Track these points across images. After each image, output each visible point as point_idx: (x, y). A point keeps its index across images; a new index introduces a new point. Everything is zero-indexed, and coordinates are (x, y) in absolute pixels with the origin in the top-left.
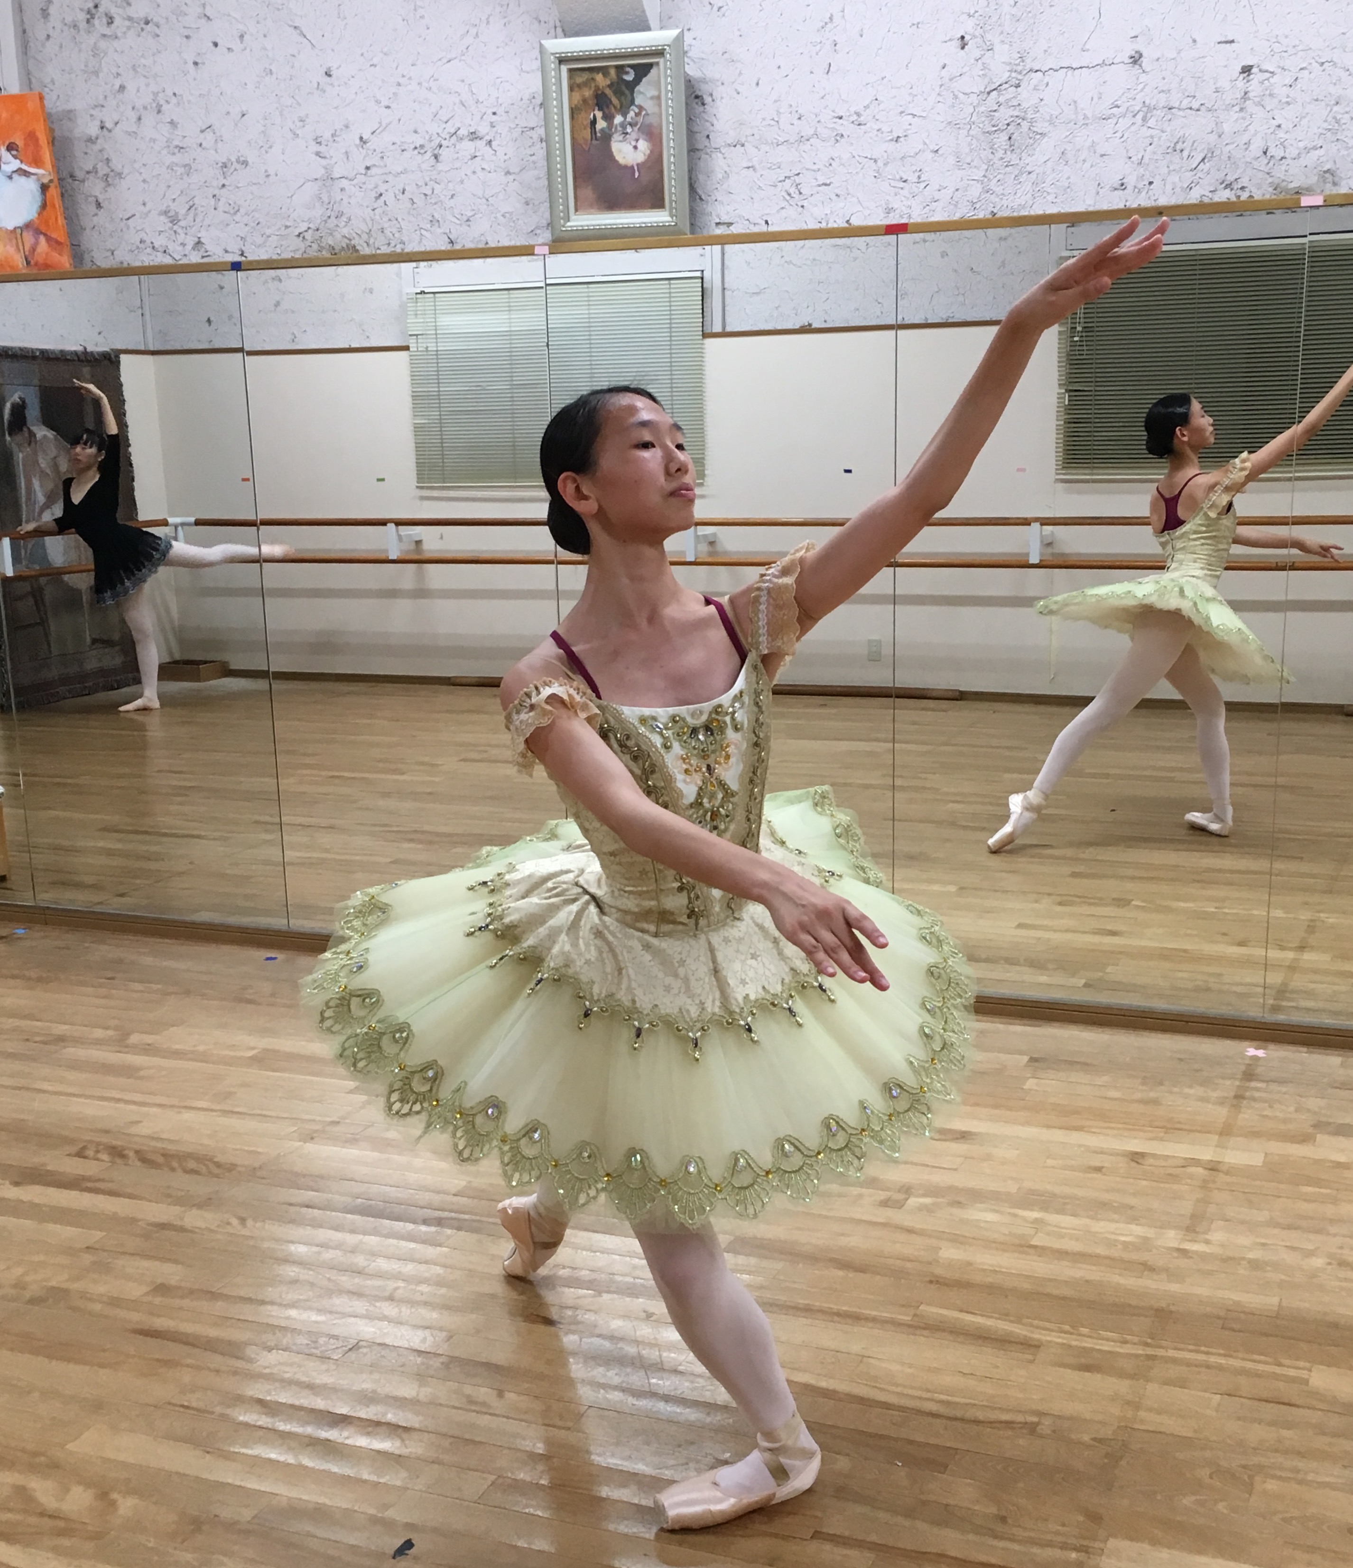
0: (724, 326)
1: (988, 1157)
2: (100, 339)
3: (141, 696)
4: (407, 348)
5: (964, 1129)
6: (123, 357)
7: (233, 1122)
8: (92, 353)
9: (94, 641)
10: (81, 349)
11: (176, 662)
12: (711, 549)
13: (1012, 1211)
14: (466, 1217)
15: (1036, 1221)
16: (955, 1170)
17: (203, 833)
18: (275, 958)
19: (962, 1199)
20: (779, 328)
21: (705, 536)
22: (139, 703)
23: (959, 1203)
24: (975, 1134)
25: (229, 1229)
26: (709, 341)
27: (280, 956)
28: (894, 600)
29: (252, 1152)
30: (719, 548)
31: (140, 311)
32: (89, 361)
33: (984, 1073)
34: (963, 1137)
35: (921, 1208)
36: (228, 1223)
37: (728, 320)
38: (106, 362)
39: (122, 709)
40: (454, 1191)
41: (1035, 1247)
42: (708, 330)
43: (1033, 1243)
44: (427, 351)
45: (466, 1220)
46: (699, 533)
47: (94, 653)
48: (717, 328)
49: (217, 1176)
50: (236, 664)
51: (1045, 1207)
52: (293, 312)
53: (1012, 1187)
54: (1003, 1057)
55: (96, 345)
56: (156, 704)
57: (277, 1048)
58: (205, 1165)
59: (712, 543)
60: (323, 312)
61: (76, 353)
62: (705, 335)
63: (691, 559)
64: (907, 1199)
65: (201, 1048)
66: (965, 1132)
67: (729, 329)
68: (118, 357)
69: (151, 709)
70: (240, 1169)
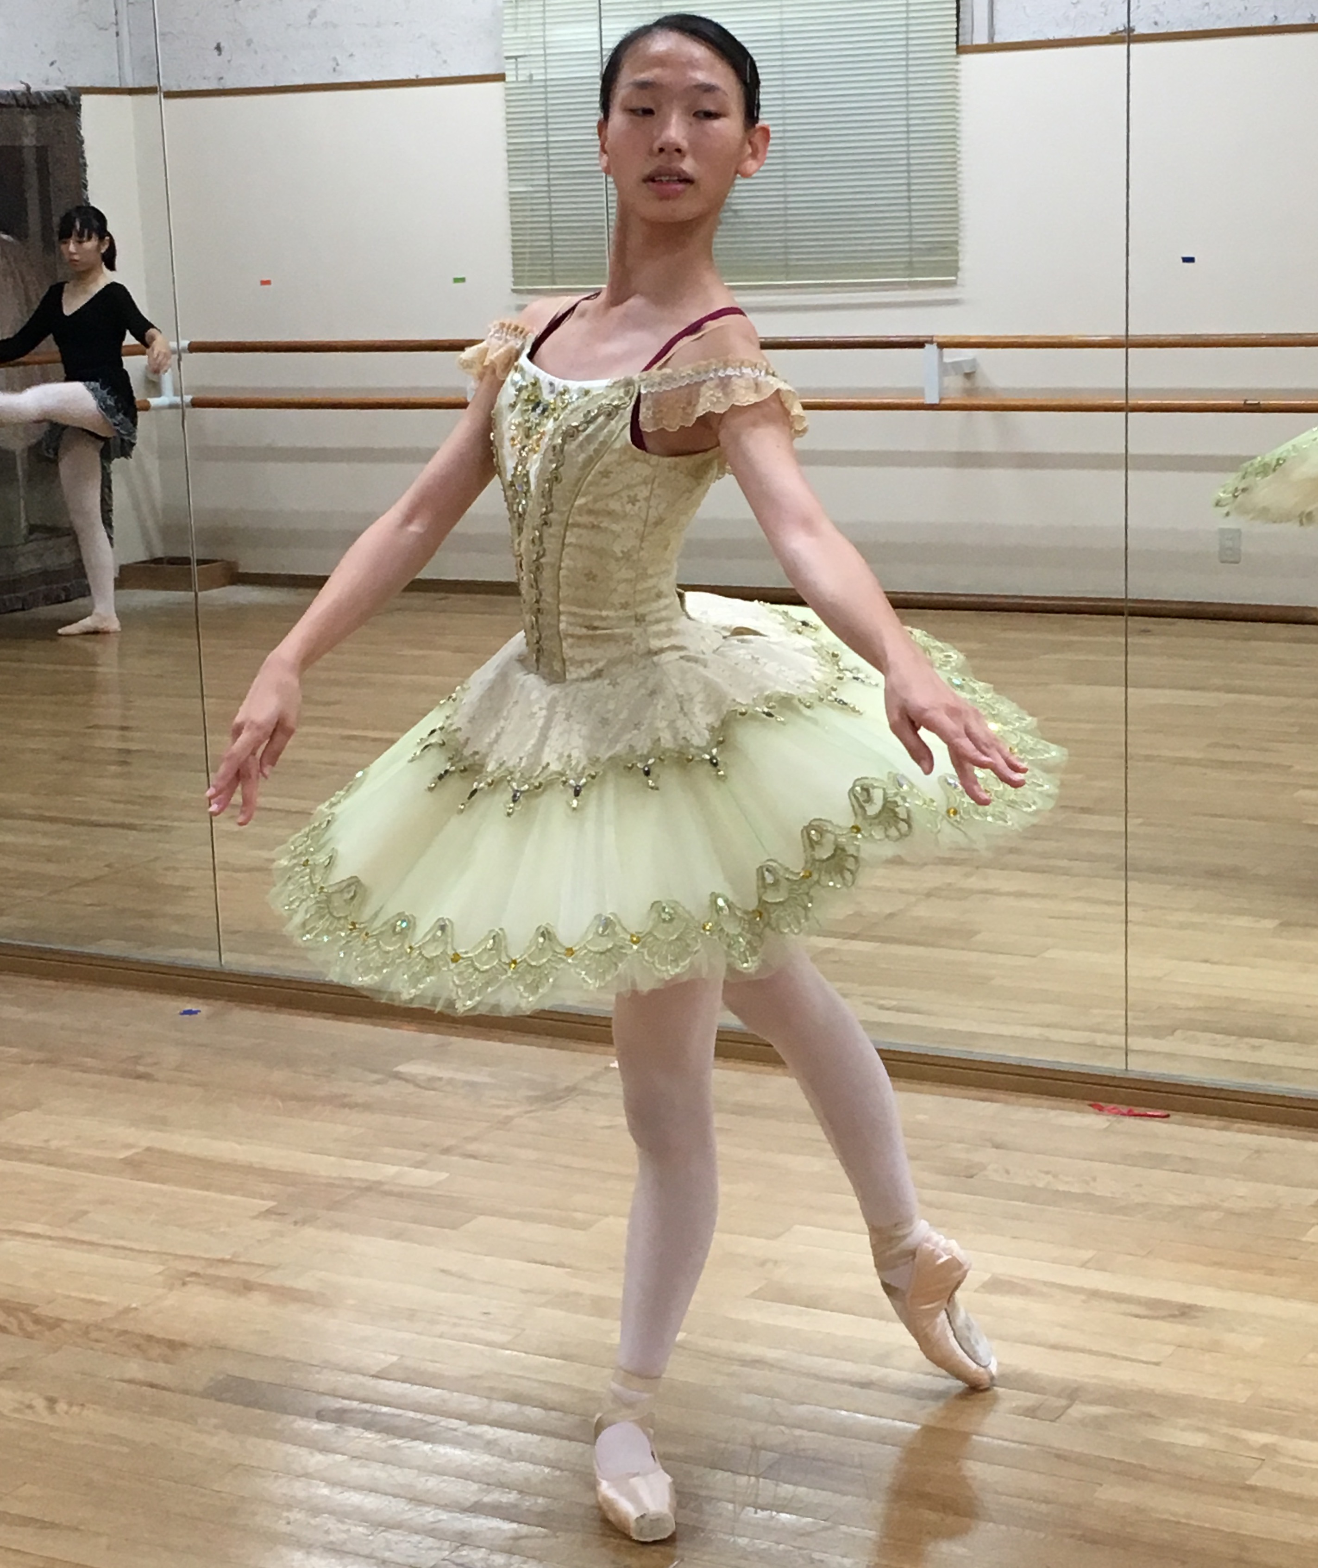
0: (991, 35)
1: (1214, 1347)
2: (53, 73)
3: (89, 614)
4: (501, 77)
5: (1189, 1302)
6: (85, 100)
7: (72, 1256)
8: (38, 94)
9: (32, 529)
10: (22, 88)
11: (157, 561)
12: (968, 385)
13: (1232, 1431)
14: (385, 1409)
15: (1265, 1448)
16: (1157, 1364)
17: (136, 821)
18: (196, 1012)
19: (1154, 1411)
20: (1079, 35)
21: (956, 365)
22: (87, 623)
23: (1150, 1416)
24: (1201, 1309)
25: (29, 1416)
26: (967, 59)
27: (203, 1007)
28: (1126, 462)
29: (90, 1301)
30: (980, 383)
31: (113, 30)
32: (33, 107)
33: (1241, 1214)
34: (1183, 1314)
35: (1084, 1422)
36: (30, 1407)
37: (998, 25)
38: (60, 107)
39: (60, 631)
40: (375, 1370)
41: (1252, 1488)
42: (965, 41)
43: (1252, 1481)
44: (531, 81)
45: (384, 1414)
46: (947, 360)
47: (31, 546)
48: (981, 39)
49: (30, 1336)
50: (250, 564)
51: (1284, 1427)
52: (335, 26)
53: (1241, 1395)
54: (1281, 1190)
55: (47, 82)
56: (114, 625)
57: (165, 1147)
58: (17, 1318)
59: (968, 376)
60: (378, 25)
61: (13, 94)
62: (961, 50)
63: (932, 398)
64: (1068, 1407)
65: (54, 1144)
66: (1190, 1307)
67: (998, 39)
68: (77, 99)
69: (106, 633)
70: (66, 1326)
